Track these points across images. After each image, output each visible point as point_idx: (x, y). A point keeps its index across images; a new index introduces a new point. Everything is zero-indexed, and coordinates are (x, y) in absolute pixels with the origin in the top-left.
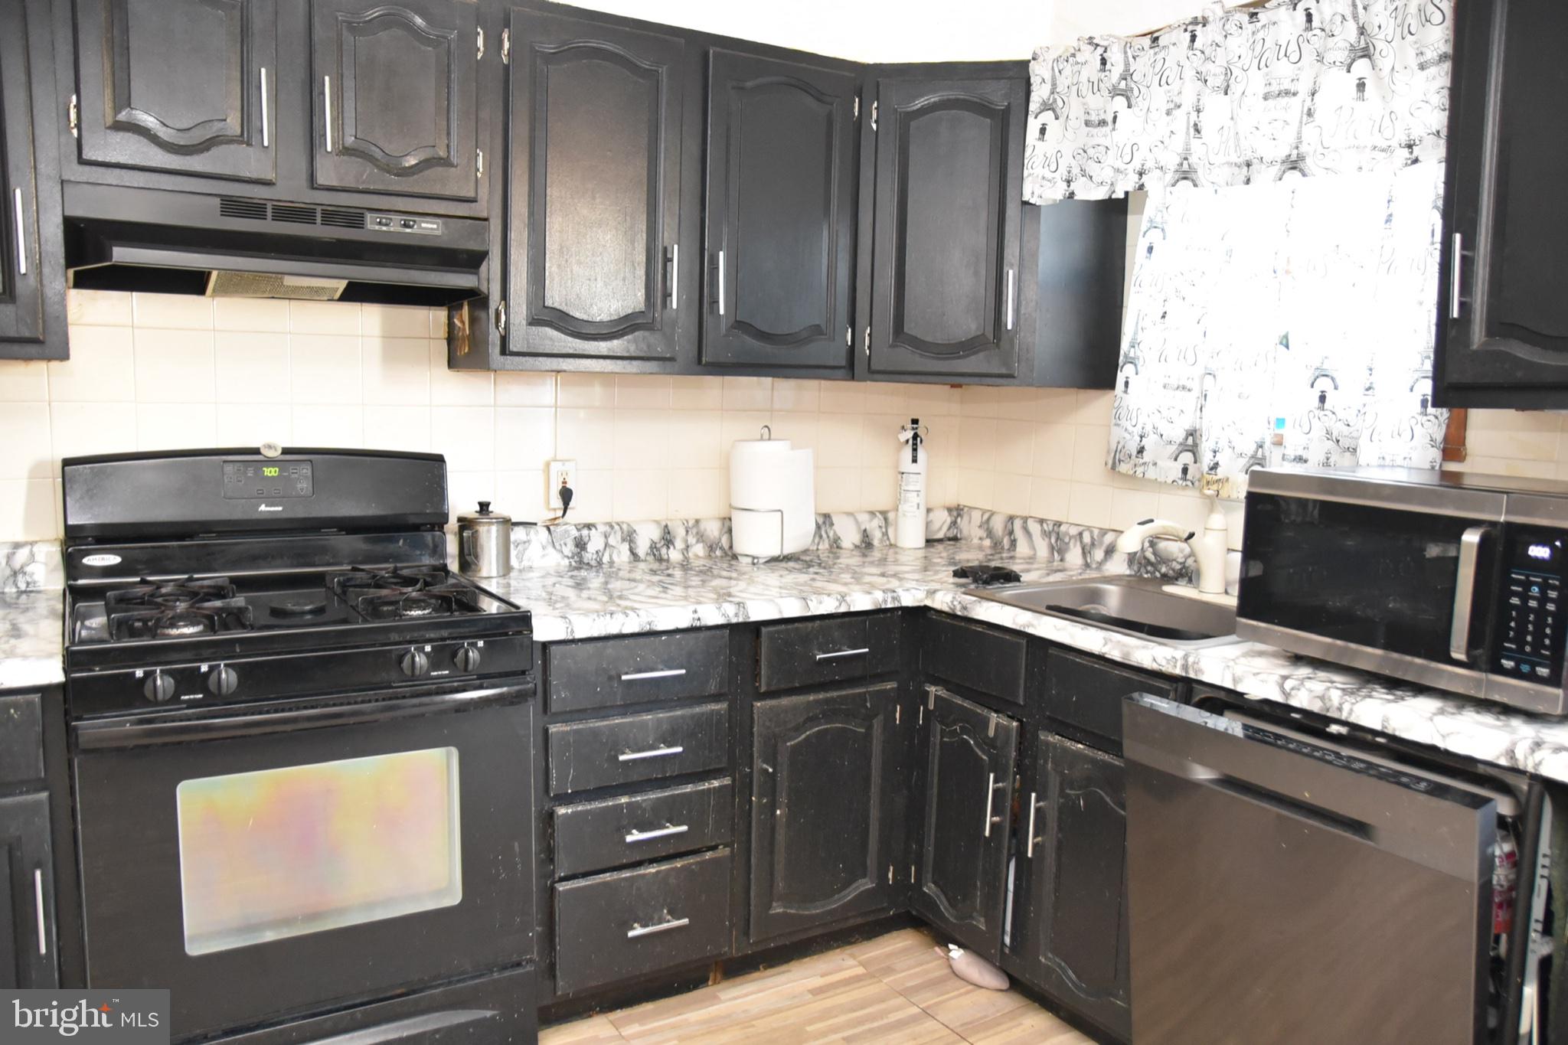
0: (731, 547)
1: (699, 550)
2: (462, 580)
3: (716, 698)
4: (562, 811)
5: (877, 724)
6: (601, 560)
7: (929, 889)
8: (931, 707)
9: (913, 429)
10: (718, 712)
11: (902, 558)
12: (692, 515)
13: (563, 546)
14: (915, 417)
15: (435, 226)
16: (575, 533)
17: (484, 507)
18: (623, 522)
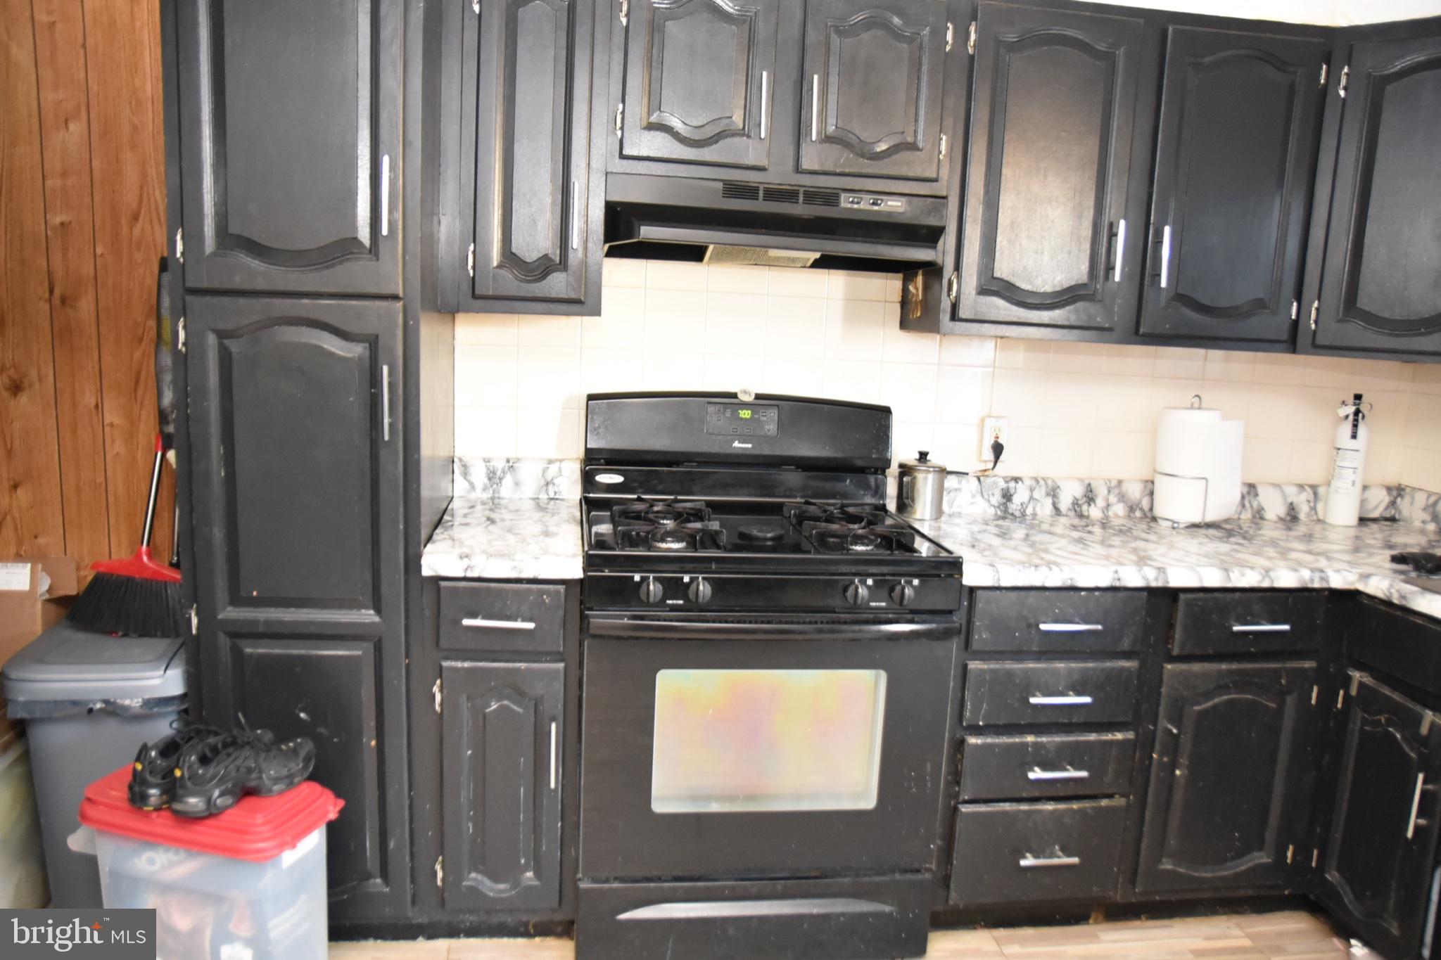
0: (1151, 509)
1: (1119, 509)
2: (899, 520)
3: (1127, 655)
4: (973, 740)
5: (1290, 701)
6: (1025, 511)
7: (1332, 876)
8: (1353, 692)
9: (1355, 404)
10: (1128, 669)
11: (1332, 536)
12: (1115, 473)
13: (991, 496)
14: (1358, 392)
15: (899, 204)
16: (1002, 484)
17: (923, 456)
18: (1048, 478)
